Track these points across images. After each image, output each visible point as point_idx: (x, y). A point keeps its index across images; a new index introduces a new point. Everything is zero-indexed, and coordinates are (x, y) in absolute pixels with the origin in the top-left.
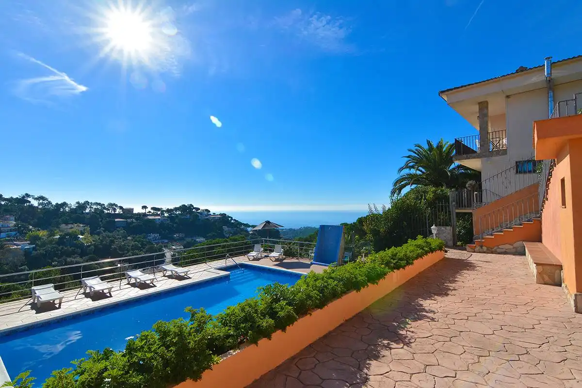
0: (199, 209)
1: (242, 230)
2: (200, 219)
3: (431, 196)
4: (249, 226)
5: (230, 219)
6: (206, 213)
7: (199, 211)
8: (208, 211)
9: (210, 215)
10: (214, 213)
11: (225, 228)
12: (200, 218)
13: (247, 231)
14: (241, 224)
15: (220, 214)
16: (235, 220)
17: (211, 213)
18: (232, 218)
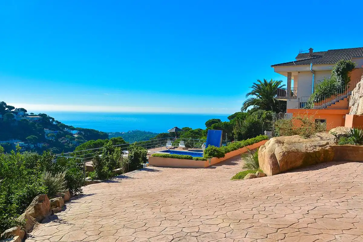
0: (13, 108)
1: (67, 133)
2: (15, 120)
3: (265, 116)
4: (74, 129)
5: (51, 120)
6: (21, 113)
7: (13, 110)
8: (24, 110)
9: (28, 115)
10: (32, 114)
11: (47, 130)
12: (15, 118)
13: (72, 135)
14: (64, 126)
15: (40, 115)
16: (57, 122)
17: (28, 112)
18: (53, 119)
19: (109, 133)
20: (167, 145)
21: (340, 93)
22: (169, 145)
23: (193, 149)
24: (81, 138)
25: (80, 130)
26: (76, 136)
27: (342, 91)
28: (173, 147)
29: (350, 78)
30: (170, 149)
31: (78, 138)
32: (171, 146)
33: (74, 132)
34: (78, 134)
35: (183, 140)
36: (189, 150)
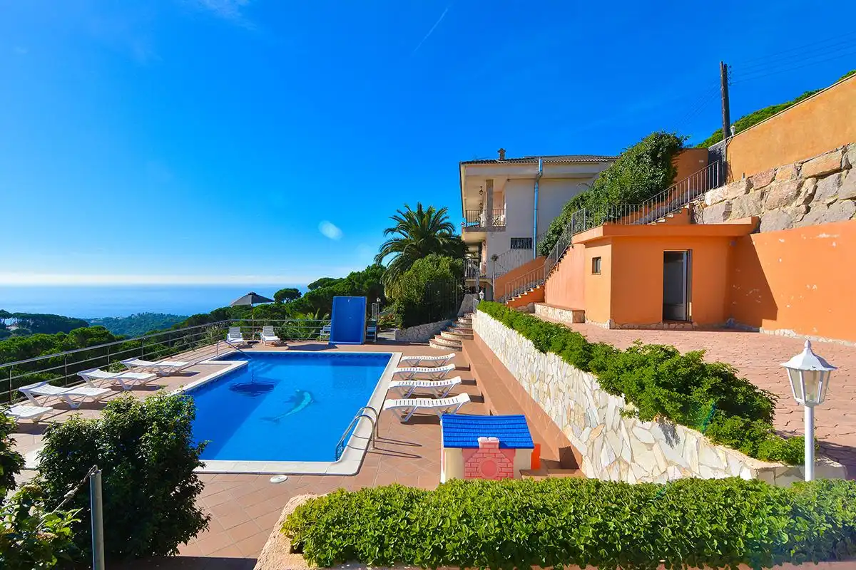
19: (90, 320)
20: (230, 339)
21: (658, 202)
22: (236, 338)
23: (296, 344)
24: (27, 333)
25: (23, 317)
26: (14, 328)
27: (663, 197)
28: (246, 342)
29: (675, 168)
30: (240, 347)
31: (17, 332)
32: (241, 340)
33: (8, 322)
34: (20, 324)
35: (271, 324)
36: (290, 348)
